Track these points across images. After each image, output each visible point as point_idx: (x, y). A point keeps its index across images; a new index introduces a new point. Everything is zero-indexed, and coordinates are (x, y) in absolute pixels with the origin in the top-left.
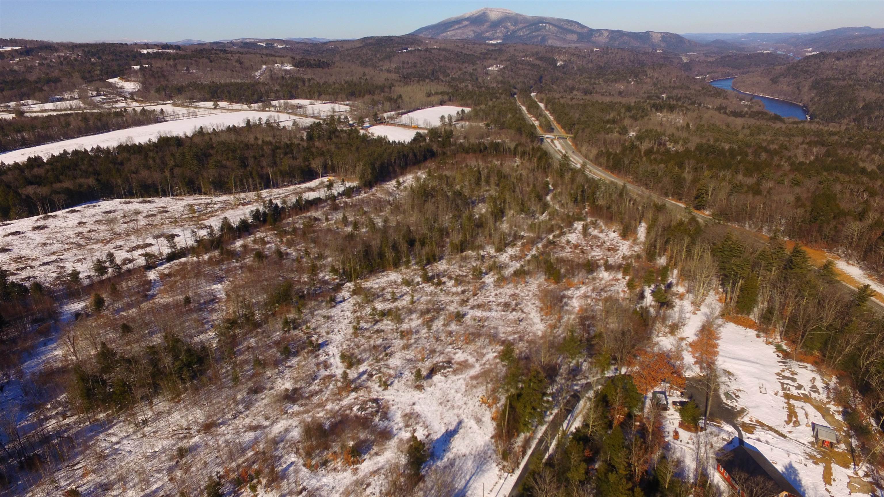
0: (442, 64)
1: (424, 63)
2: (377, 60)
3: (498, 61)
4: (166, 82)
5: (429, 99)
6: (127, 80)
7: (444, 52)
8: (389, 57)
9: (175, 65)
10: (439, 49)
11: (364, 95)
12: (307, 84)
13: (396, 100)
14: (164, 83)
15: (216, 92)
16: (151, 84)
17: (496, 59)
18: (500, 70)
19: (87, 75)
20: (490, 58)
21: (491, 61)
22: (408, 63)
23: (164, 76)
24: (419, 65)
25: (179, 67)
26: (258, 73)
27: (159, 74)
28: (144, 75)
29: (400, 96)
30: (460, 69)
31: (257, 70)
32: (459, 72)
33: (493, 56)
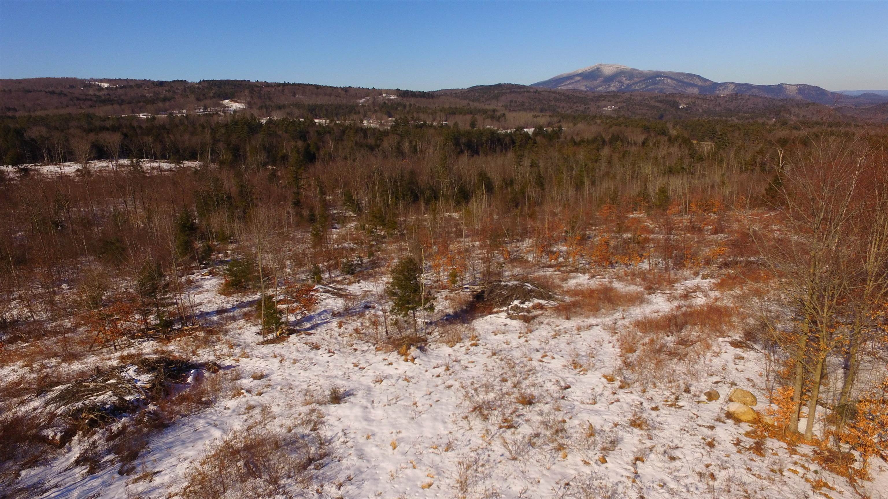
0: (552, 103)
1: (532, 102)
2: (484, 100)
3: (613, 103)
4: (270, 103)
5: (535, 119)
6: (236, 102)
7: (554, 95)
8: (497, 97)
9: (283, 91)
10: (549, 92)
11: (465, 115)
12: (407, 109)
13: (499, 118)
14: (268, 103)
15: (314, 110)
16: (255, 103)
17: (610, 101)
18: (614, 110)
19: (201, 97)
20: (604, 100)
21: (604, 103)
22: (516, 102)
23: (270, 99)
24: (527, 104)
25: (286, 91)
26: (361, 101)
27: (266, 96)
28: (252, 97)
29: (504, 115)
30: (571, 108)
31: (361, 99)
32: (570, 111)
33: (607, 99)
